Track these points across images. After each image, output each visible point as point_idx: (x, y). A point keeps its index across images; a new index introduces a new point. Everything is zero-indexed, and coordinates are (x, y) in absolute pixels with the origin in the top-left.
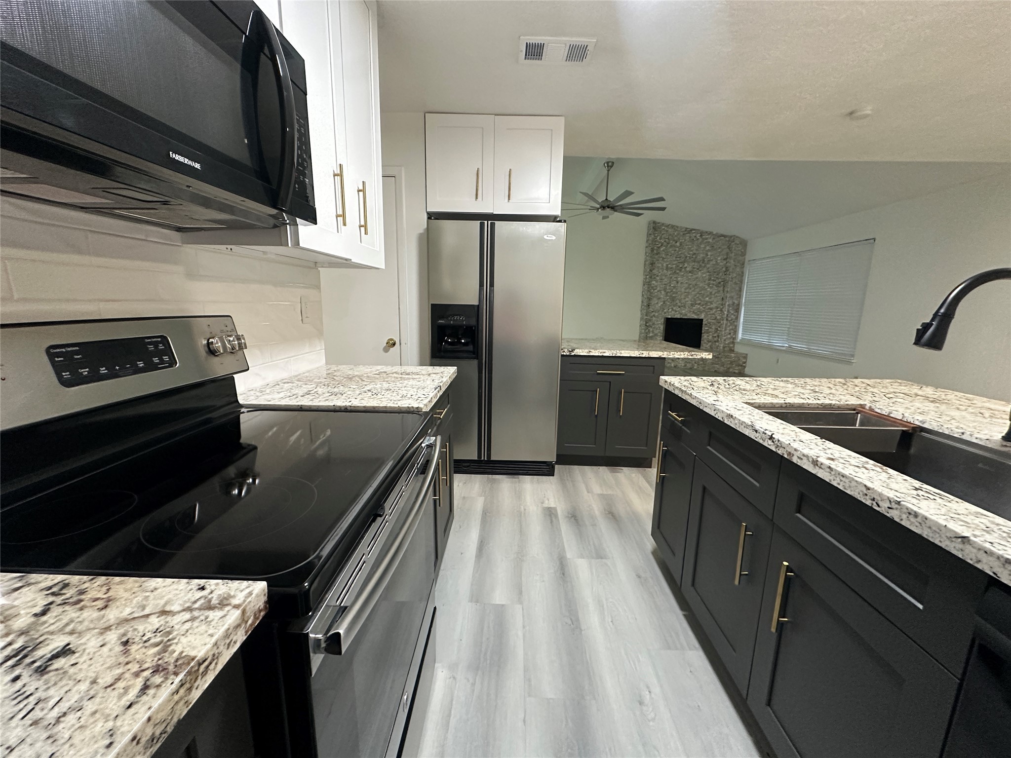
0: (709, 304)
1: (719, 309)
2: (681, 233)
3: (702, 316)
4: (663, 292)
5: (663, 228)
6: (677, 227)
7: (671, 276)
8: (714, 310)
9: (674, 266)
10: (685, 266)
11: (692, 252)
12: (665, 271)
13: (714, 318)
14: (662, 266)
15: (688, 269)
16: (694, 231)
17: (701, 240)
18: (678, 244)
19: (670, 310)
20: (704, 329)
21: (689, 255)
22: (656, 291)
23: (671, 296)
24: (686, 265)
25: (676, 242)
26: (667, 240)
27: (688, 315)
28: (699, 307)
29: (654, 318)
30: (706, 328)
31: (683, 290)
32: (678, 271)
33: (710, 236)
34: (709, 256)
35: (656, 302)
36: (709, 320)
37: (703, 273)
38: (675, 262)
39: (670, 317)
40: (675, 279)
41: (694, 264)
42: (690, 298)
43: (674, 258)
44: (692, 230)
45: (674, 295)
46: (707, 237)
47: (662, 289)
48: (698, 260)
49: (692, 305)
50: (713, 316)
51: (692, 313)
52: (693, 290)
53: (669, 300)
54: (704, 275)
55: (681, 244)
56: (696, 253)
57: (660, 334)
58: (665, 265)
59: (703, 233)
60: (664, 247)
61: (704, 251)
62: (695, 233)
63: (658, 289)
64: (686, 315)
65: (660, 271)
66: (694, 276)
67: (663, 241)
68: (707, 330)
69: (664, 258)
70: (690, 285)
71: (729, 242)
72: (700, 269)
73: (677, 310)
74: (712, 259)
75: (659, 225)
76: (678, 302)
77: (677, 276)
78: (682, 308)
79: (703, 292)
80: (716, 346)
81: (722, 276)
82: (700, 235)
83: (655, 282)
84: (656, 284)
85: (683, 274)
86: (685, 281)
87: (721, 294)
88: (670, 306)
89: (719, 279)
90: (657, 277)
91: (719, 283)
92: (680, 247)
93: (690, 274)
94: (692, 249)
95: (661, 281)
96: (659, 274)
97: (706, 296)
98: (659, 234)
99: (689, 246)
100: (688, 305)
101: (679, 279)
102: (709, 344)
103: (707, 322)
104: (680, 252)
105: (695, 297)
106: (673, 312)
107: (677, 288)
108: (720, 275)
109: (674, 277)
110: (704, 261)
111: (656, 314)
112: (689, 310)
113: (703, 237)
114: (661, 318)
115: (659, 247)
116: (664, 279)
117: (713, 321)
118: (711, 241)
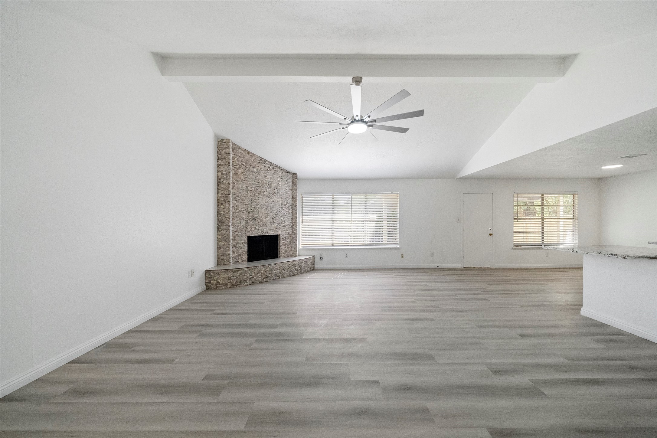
0: (283, 223)
1: (290, 227)
2: (258, 161)
3: (279, 233)
4: (245, 212)
5: (240, 151)
6: (254, 154)
7: (251, 197)
8: (287, 227)
9: (253, 189)
10: (263, 190)
11: (267, 180)
12: (245, 192)
13: (287, 233)
14: (242, 187)
15: (266, 193)
17: (273, 171)
18: (255, 170)
19: (253, 229)
20: (281, 242)
21: (265, 182)
22: (238, 210)
23: (253, 216)
24: (264, 190)
25: (254, 168)
26: (244, 163)
27: (269, 232)
28: (277, 225)
29: (238, 238)
30: (283, 242)
31: (263, 211)
32: (257, 194)
33: (279, 170)
34: (280, 186)
35: (238, 222)
36: (285, 235)
37: (278, 198)
38: (254, 186)
39: (253, 235)
40: (256, 201)
41: (269, 189)
42: (269, 218)
43: (253, 181)
44: (266, 161)
45: (255, 215)
46: (278, 170)
47: (244, 209)
48: (273, 187)
49: (271, 224)
50: (287, 232)
51: (272, 230)
52: (271, 211)
53: (251, 220)
54: (278, 200)
55: (258, 170)
56: (271, 181)
57: (245, 253)
58: (244, 186)
59: (275, 166)
60: (242, 170)
61: (277, 181)
62: (268, 164)
63: (240, 209)
64: (268, 232)
65: (240, 192)
66: (271, 199)
67: (241, 164)
68: (284, 243)
69: (243, 180)
70: (268, 207)
71: (293, 178)
72: (275, 195)
73: (259, 228)
74: (283, 188)
75: (235, 146)
76: (259, 221)
77: (257, 198)
78: (264, 227)
79: (279, 213)
80: (291, 254)
81: (290, 202)
82: (272, 167)
83: (236, 202)
84: (237, 204)
85: (262, 197)
86: (263, 203)
87: (290, 215)
88: (253, 225)
89: (288, 204)
90: (237, 198)
91: (289, 207)
92: (257, 173)
93: (267, 198)
94: (267, 177)
95: (242, 201)
96: (240, 195)
97: (281, 217)
98: (236, 156)
99: (265, 174)
100: (268, 224)
101: (259, 201)
102: (286, 253)
103: (283, 237)
104: (257, 178)
105: (273, 217)
106: (256, 230)
107: (257, 209)
108: (289, 201)
109: (254, 198)
110: (277, 188)
111: (239, 233)
112: (270, 228)
113: (275, 169)
114: (244, 237)
115: (237, 168)
116: (245, 200)
117: (287, 235)
118: (280, 174)
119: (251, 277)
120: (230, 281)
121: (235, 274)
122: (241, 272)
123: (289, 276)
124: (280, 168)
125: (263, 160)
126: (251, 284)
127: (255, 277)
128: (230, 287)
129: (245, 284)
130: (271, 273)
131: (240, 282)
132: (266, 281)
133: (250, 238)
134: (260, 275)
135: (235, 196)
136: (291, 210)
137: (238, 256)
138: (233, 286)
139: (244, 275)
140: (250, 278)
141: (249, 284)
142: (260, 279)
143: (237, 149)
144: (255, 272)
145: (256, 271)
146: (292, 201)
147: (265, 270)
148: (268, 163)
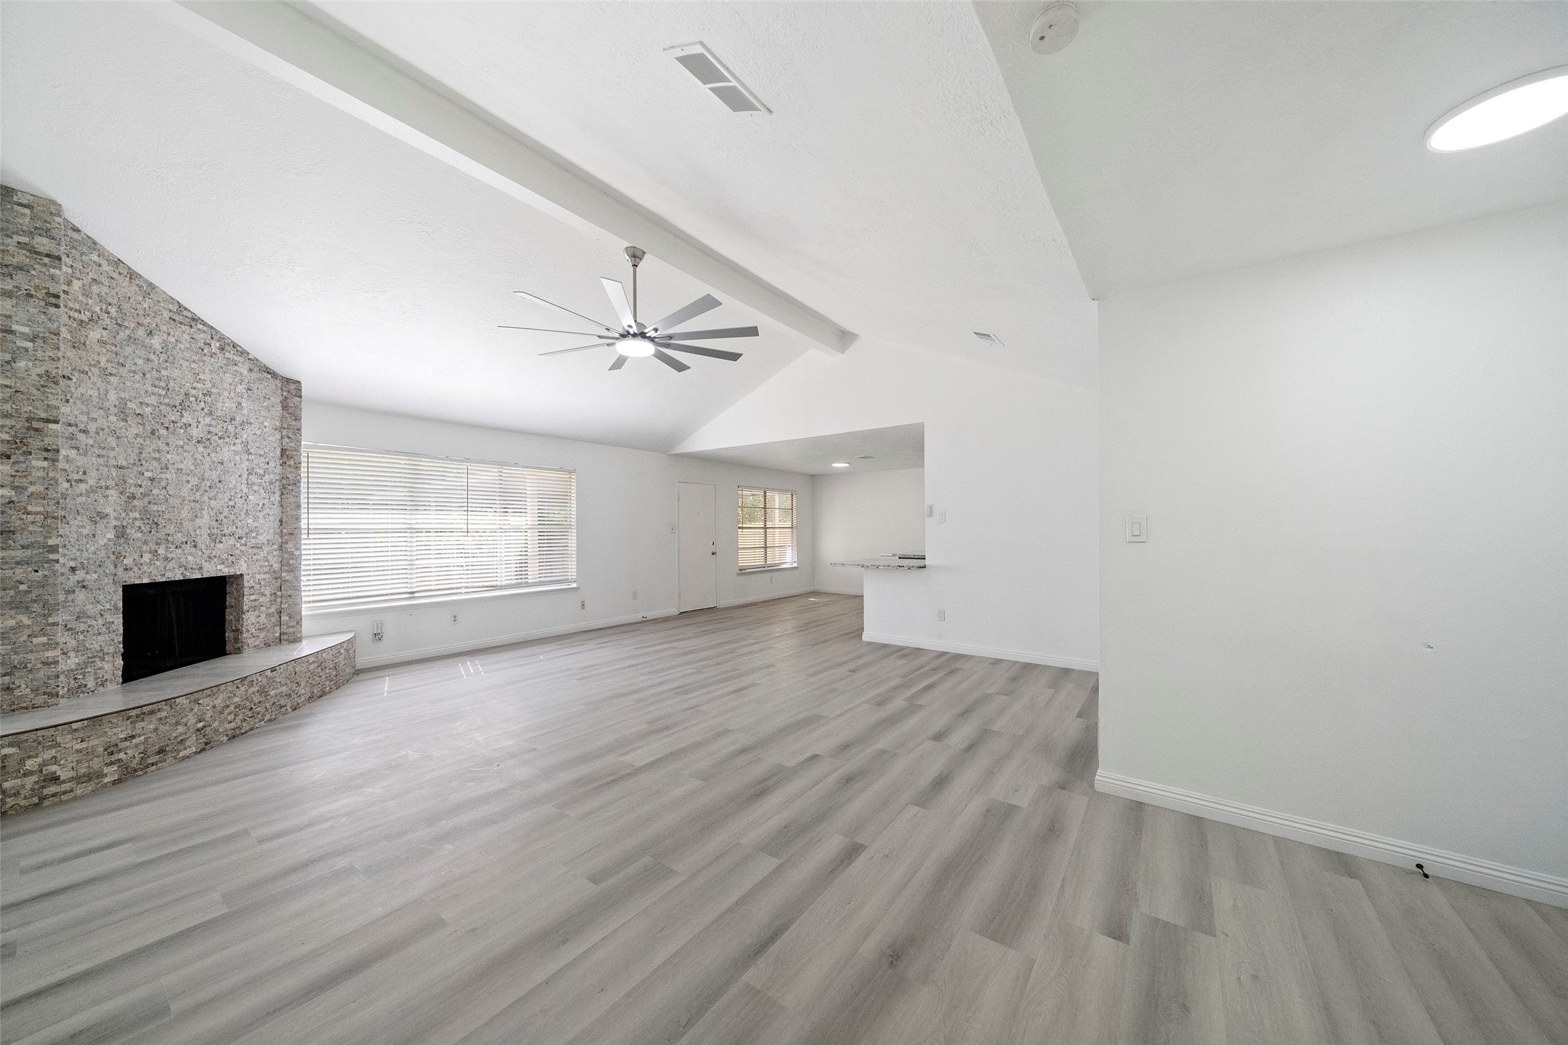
0: (254, 535)
1: (275, 547)
2: (166, 314)
3: (241, 568)
4: (113, 493)
5: (95, 258)
6: (150, 285)
7: (140, 440)
8: (266, 549)
9: (148, 410)
10: (184, 420)
11: (199, 386)
12: (113, 418)
13: (266, 570)
14: (103, 397)
15: (195, 432)
16: (201, 327)
17: (221, 359)
18: (156, 342)
19: (147, 557)
20: (247, 600)
21: (194, 392)
22: (83, 487)
23: (145, 511)
24: (187, 418)
25: (150, 334)
26: (112, 310)
27: (206, 566)
28: (231, 542)
29: (81, 596)
30: (253, 597)
31: (185, 492)
32: (163, 432)
33: (240, 359)
34: (245, 412)
35: (85, 531)
36: (258, 577)
37: (236, 453)
38: (152, 400)
39: (146, 581)
40: (157, 455)
41: (208, 420)
42: (205, 519)
43: (148, 383)
44: (195, 319)
45: (155, 508)
46: (238, 358)
47: (110, 483)
48: (219, 413)
49: (214, 539)
50: (266, 563)
51: (215, 560)
52: (212, 494)
53: (138, 523)
54: (237, 458)
55: (165, 345)
56: (214, 390)
57: (112, 649)
58: (113, 397)
59: (227, 345)
60: (104, 333)
61: (232, 395)
62: (205, 332)
63: (91, 482)
64: (201, 568)
65: (94, 415)
66: (213, 455)
67: (98, 309)
68: (255, 600)
69: (106, 374)
70: (204, 480)
71: (285, 394)
72: (227, 440)
73: (170, 556)
74: (252, 421)
75: (75, 236)
76: (171, 529)
77: (163, 447)
78: (188, 548)
79: (240, 502)
80: (277, 635)
81: (275, 467)
82: (218, 345)
83: (74, 452)
84: (81, 461)
85: (182, 443)
86: (187, 465)
87: (276, 510)
88: (146, 543)
89: (269, 473)
90: (82, 437)
91: (271, 483)
92: (163, 357)
93: (201, 449)
94: (201, 376)
95: (104, 452)
96: (92, 427)
97: (247, 514)
98: (78, 275)
99: (193, 365)
100: (203, 539)
101: (169, 456)
102: (262, 635)
103: (251, 581)
104: (164, 372)
105: (221, 517)
106: (158, 563)
107: (163, 484)
108: (272, 464)
109: (150, 446)
110: (233, 419)
111: (88, 577)
112: (207, 552)
113: (227, 355)
114: (110, 588)
115: (82, 321)
116: (113, 449)
117: (264, 576)
118: (245, 372)
119: (200, 725)
120: (114, 758)
121: (140, 725)
122: (164, 714)
123: (311, 699)
124: (243, 353)
125: (185, 313)
126: (203, 750)
127: (216, 724)
128: (114, 783)
129: (182, 754)
130: (263, 699)
131: (161, 751)
132: (251, 730)
133: (131, 593)
134: (230, 713)
135: (71, 429)
136: (278, 493)
137: (82, 668)
138: (129, 774)
139: (177, 723)
140: (198, 730)
141: (196, 753)
142: (232, 725)
143: (85, 249)
144: (214, 707)
145: (218, 702)
146: (281, 465)
147: (247, 691)
148: (205, 329)
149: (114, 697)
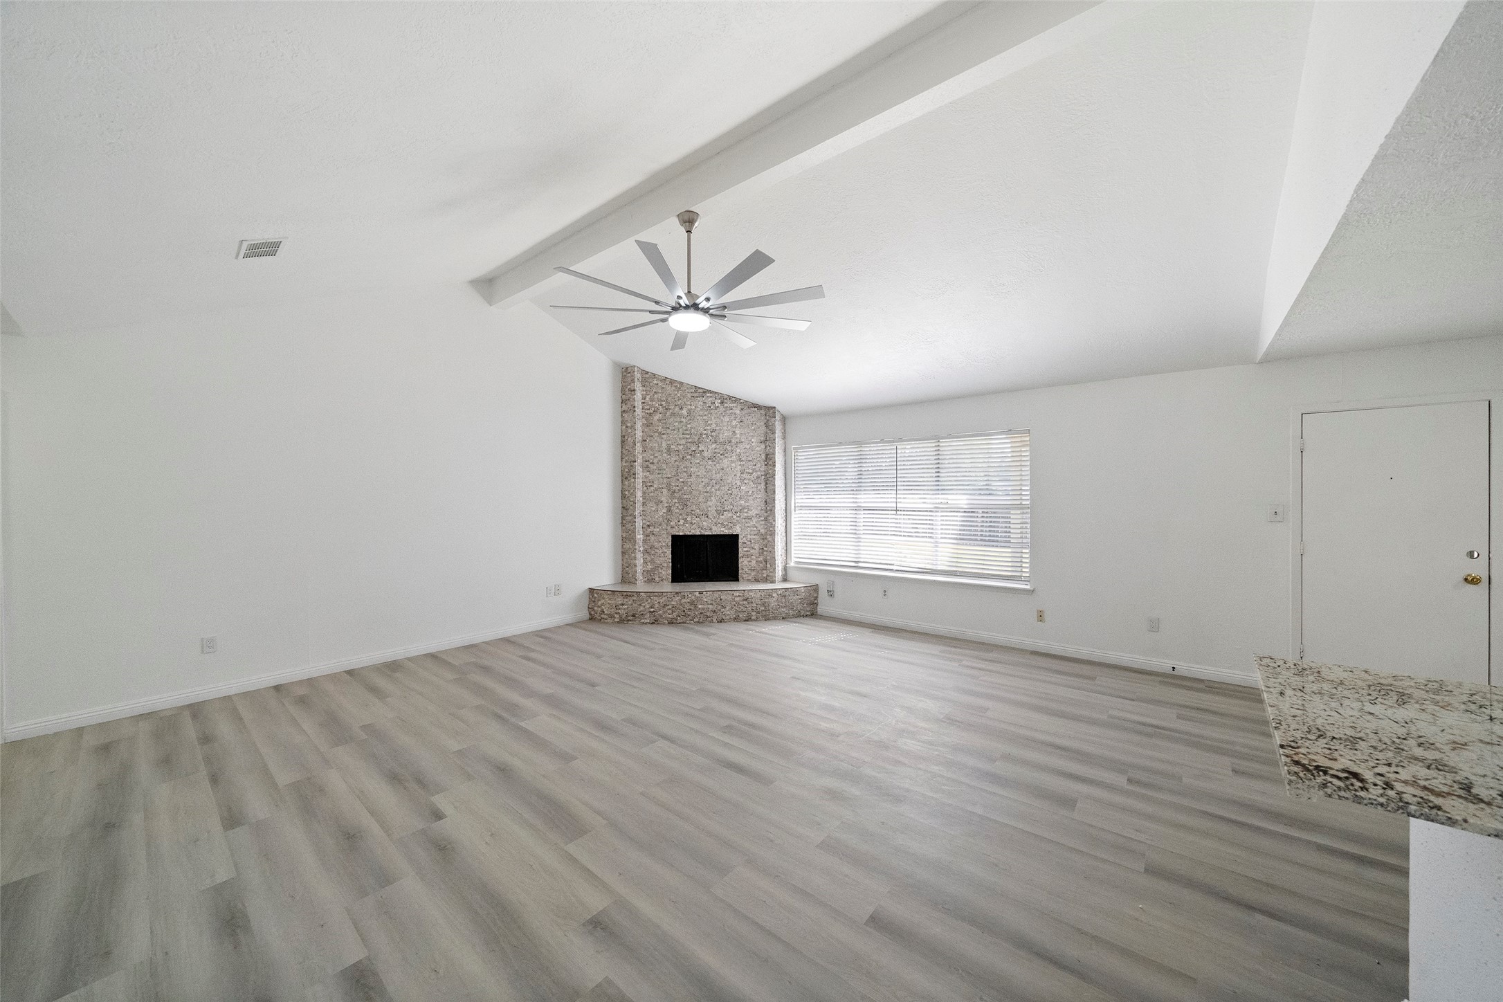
0: (746, 510)
1: (762, 519)
2: (689, 395)
3: (736, 530)
4: (665, 491)
5: (655, 382)
6: (681, 383)
7: (677, 463)
8: (755, 520)
9: (681, 447)
10: (700, 449)
11: (709, 428)
12: (665, 455)
13: (755, 533)
14: (660, 446)
15: (706, 454)
16: (709, 395)
17: (722, 409)
18: (684, 412)
19: (682, 522)
20: (742, 550)
21: (705, 432)
22: (652, 488)
23: (680, 499)
24: (702, 447)
25: (681, 408)
26: (663, 403)
27: (714, 528)
28: (730, 515)
29: (652, 538)
30: (745, 549)
31: (700, 487)
32: (689, 457)
33: (735, 405)
34: (738, 436)
35: (653, 509)
36: (749, 536)
37: (732, 462)
38: (683, 442)
39: (681, 534)
40: (686, 470)
41: (714, 446)
42: (713, 502)
43: (681, 434)
44: (706, 391)
45: (685, 496)
46: (731, 405)
47: (664, 486)
48: (721, 440)
49: (719, 513)
50: (755, 529)
51: (719, 525)
52: (717, 488)
53: (677, 505)
54: (733, 465)
55: (689, 412)
56: (717, 428)
57: (665, 565)
58: (664, 445)
59: (724, 399)
60: (660, 415)
61: (729, 428)
62: (711, 397)
63: (655, 486)
64: (711, 529)
65: (656, 455)
66: (717, 465)
67: (657, 405)
68: (747, 551)
69: (661, 434)
70: (711, 480)
71: (767, 418)
72: (726, 455)
73: (694, 522)
74: (743, 440)
75: (647, 376)
76: (694, 507)
77: (689, 465)
78: (703, 518)
79: (735, 491)
80: (765, 575)
81: (761, 467)
82: (719, 401)
83: (648, 473)
84: (651, 477)
85: (698, 461)
86: (702, 472)
87: (762, 495)
88: (681, 514)
89: (757, 471)
90: (651, 466)
91: (758, 477)
92: (689, 417)
93: (710, 463)
94: (709, 422)
95: (661, 472)
96: (656, 461)
97: (740, 498)
98: (648, 393)
99: (704, 418)
100: (712, 512)
101: (692, 469)
102: (753, 574)
103: (744, 539)
104: (689, 426)
105: (723, 500)
106: (687, 525)
107: (689, 484)
108: (758, 465)
109: (682, 465)
110: (730, 442)
111: (655, 530)
112: (715, 521)
113: (726, 405)
114: (665, 536)
115: (650, 413)
116: (665, 470)
117: (754, 537)
118: (738, 412)
119: (652, 610)
120: (618, 611)
121: (626, 600)
122: (635, 598)
123: (736, 619)
124: (736, 400)
125: (699, 391)
126: (653, 623)
127: (661, 612)
128: (618, 622)
129: (642, 621)
130: (692, 608)
131: (634, 616)
132: (683, 623)
133: (674, 538)
134: (670, 609)
135: (647, 463)
136: (763, 484)
137: (653, 570)
138: (623, 621)
139: (640, 605)
140: (650, 612)
141: (649, 623)
142: (670, 616)
143: (651, 380)
144: (659, 603)
145: (661, 601)
146: (766, 465)
147: (681, 600)
148: (711, 395)
149: (668, 587)
